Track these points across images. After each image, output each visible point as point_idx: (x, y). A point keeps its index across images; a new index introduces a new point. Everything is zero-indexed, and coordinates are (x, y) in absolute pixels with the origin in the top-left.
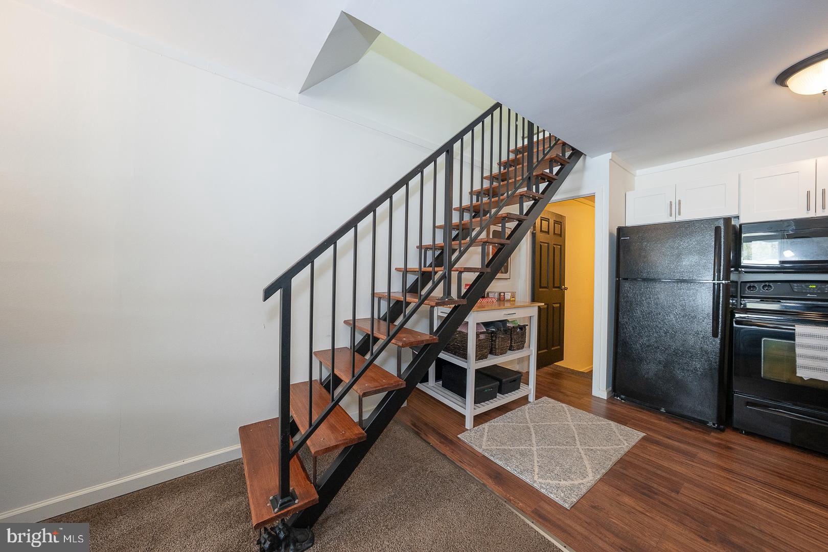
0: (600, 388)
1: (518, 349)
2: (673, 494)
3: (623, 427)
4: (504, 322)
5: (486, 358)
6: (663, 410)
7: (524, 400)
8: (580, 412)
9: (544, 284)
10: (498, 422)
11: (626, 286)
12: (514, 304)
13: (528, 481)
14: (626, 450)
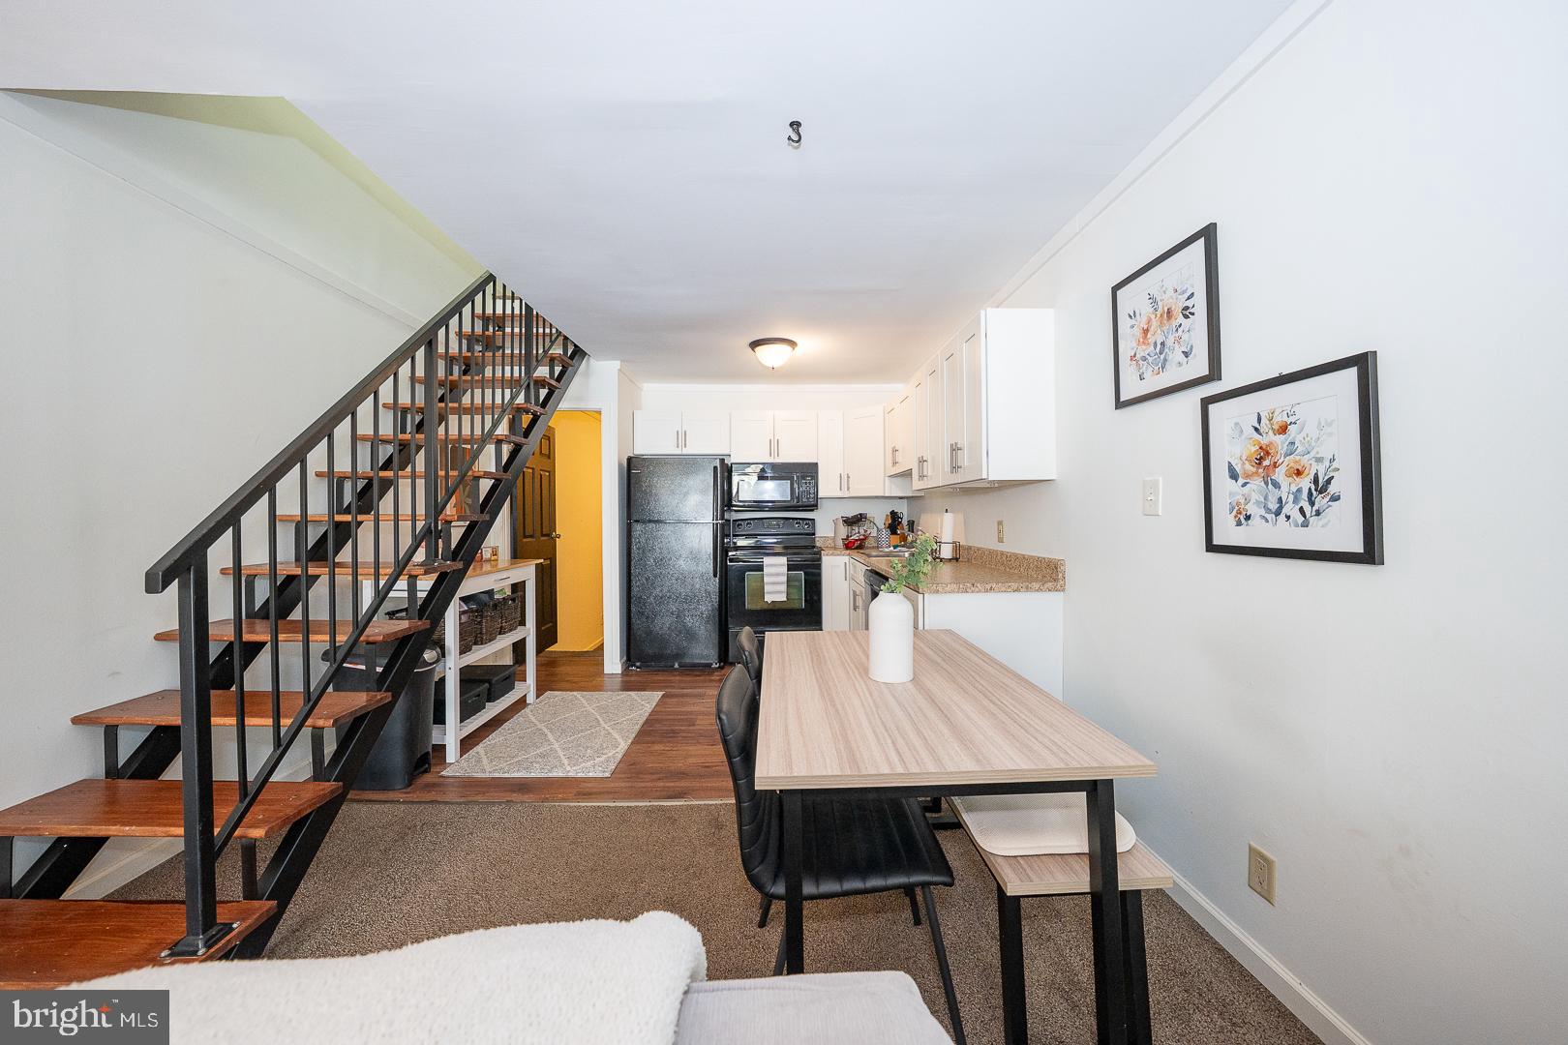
0: (613, 662)
1: (511, 630)
2: (691, 728)
3: (642, 693)
4: (490, 593)
5: (470, 650)
6: (676, 666)
7: (522, 703)
8: (596, 694)
9: (529, 531)
10: (495, 738)
11: (638, 528)
12: (496, 566)
13: (561, 775)
14: (650, 711)
